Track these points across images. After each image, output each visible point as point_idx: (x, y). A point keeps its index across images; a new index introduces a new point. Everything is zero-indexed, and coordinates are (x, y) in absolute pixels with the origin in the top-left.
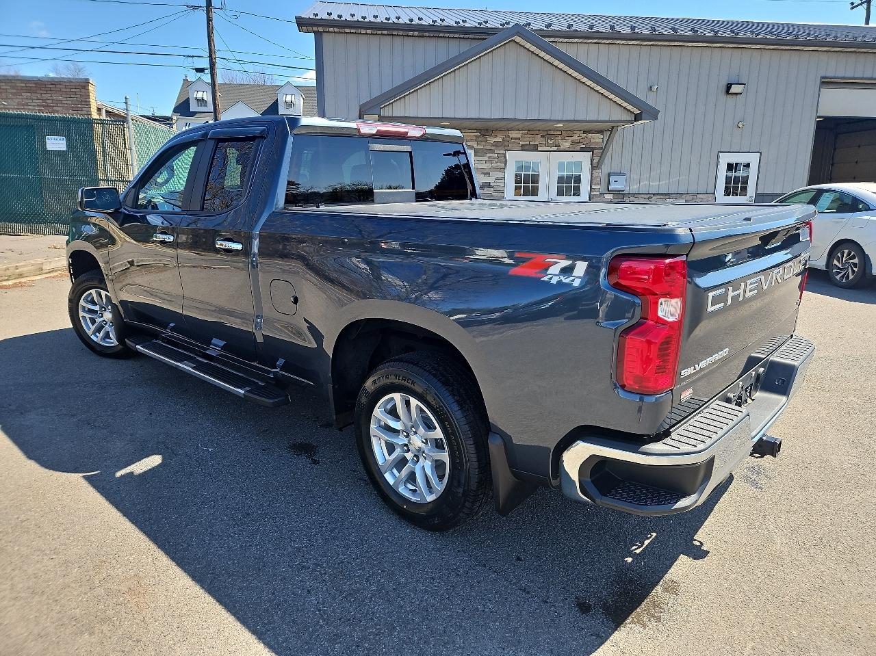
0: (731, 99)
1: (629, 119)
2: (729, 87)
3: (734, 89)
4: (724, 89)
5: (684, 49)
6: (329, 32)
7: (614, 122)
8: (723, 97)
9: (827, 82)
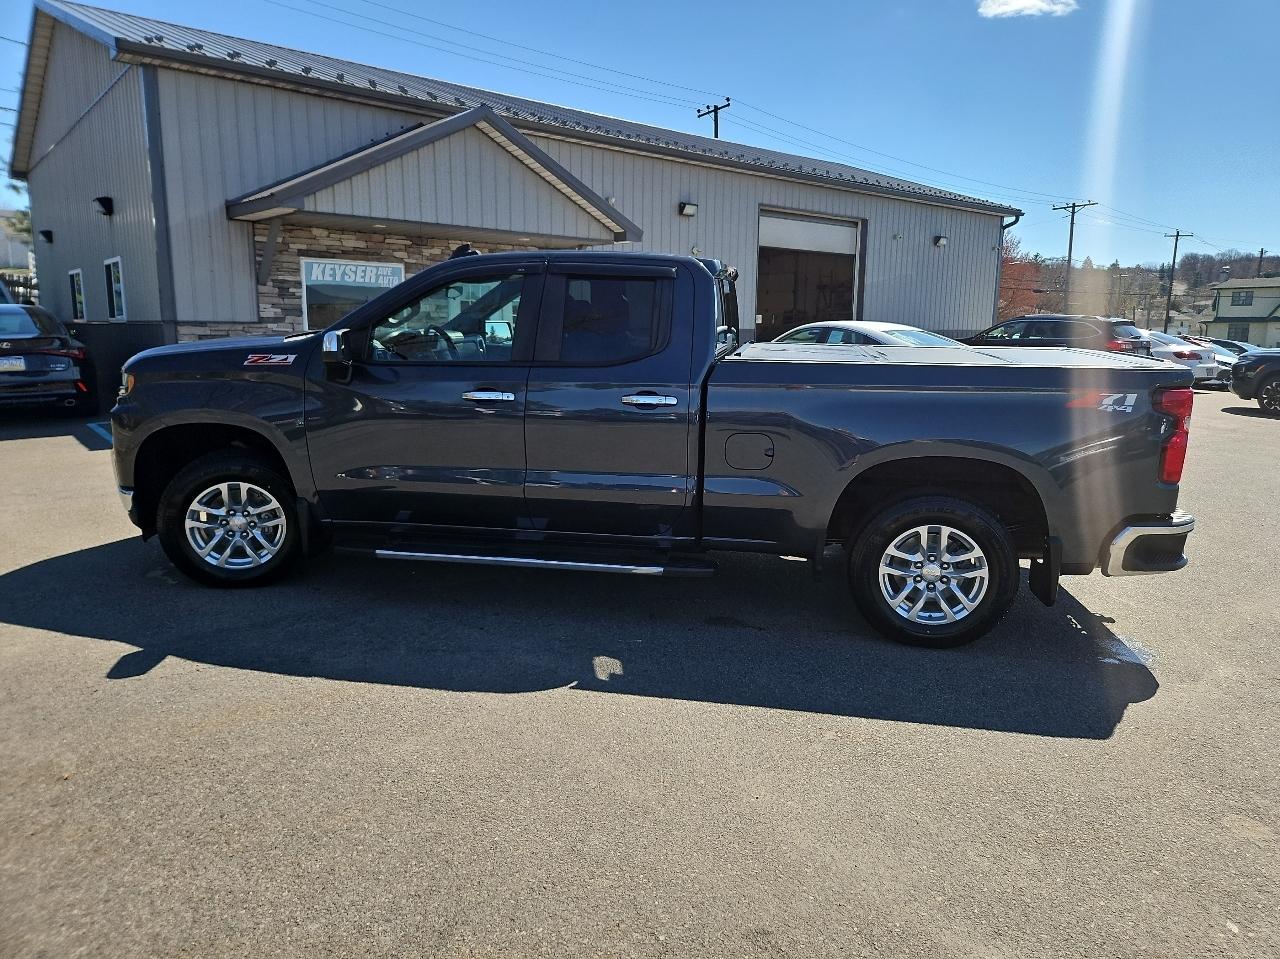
0: (684, 221)
1: (608, 238)
2: (682, 207)
3: (689, 210)
4: (677, 209)
5: (637, 158)
6: (169, 68)
7: (580, 239)
8: (677, 218)
9: (766, 211)
